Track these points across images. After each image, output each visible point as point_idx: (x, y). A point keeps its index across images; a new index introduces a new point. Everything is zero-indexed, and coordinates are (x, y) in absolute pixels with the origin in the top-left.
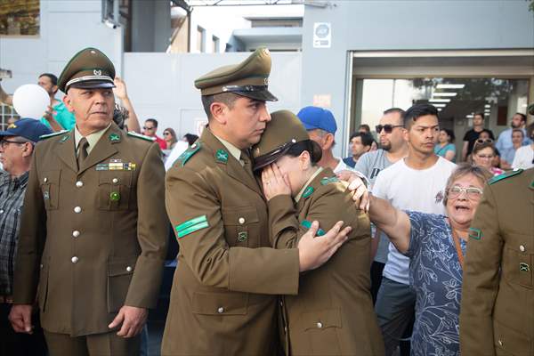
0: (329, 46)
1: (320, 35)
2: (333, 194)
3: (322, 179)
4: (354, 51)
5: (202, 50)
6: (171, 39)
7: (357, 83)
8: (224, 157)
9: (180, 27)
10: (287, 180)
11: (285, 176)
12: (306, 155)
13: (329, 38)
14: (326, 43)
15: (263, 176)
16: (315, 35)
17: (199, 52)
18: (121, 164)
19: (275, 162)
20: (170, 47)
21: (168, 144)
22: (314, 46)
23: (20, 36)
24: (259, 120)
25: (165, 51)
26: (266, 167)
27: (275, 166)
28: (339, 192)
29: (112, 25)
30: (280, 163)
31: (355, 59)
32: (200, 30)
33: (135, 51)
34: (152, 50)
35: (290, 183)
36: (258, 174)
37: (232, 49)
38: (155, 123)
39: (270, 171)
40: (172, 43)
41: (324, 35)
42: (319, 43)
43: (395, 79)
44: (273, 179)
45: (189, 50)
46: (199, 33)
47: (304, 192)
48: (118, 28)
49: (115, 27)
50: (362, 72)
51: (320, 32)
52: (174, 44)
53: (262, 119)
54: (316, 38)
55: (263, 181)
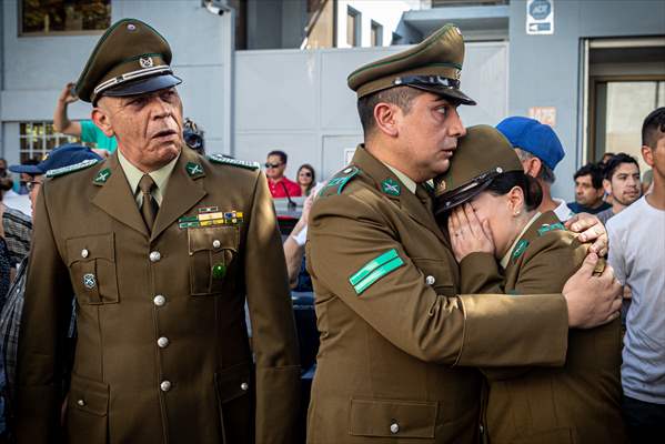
0: (551, 32)
1: (536, 16)
2: (556, 248)
3: (541, 227)
4: (591, 39)
5: (355, 44)
6: (306, 29)
7: (597, 88)
8: (393, 188)
9: (321, 10)
10: (487, 228)
11: (485, 223)
12: (518, 193)
13: (550, 19)
14: (546, 27)
15: (450, 224)
16: (529, 16)
17: (350, 47)
18: (220, 215)
19: (470, 201)
20: (306, 40)
21: (303, 188)
22: (528, 32)
23: (81, 32)
24: (447, 133)
25: (299, 47)
26: (456, 209)
27: (469, 208)
28: (564, 246)
29: (216, 10)
30: (476, 204)
31: (591, 50)
32: (353, 13)
33: (253, 48)
34: (279, 46)
35: (492, 234)
36: (442, 220)
37: (403, 40)
38: (283, 157)
39: (461, 214)
40: (308, 34)
41: (544, 15)
42: (535, 27)
43: (658, 81)
44: (466, 228)
45: (335, 45)
46: (351, 19)
47: (515, 250)
48: (225, 13)
49: (221, 13)
50: (605, 72)
51: (537, 10)
52: (311, 35)
53: (452, 132)
54: (530, 19)
55: (451, 230)
